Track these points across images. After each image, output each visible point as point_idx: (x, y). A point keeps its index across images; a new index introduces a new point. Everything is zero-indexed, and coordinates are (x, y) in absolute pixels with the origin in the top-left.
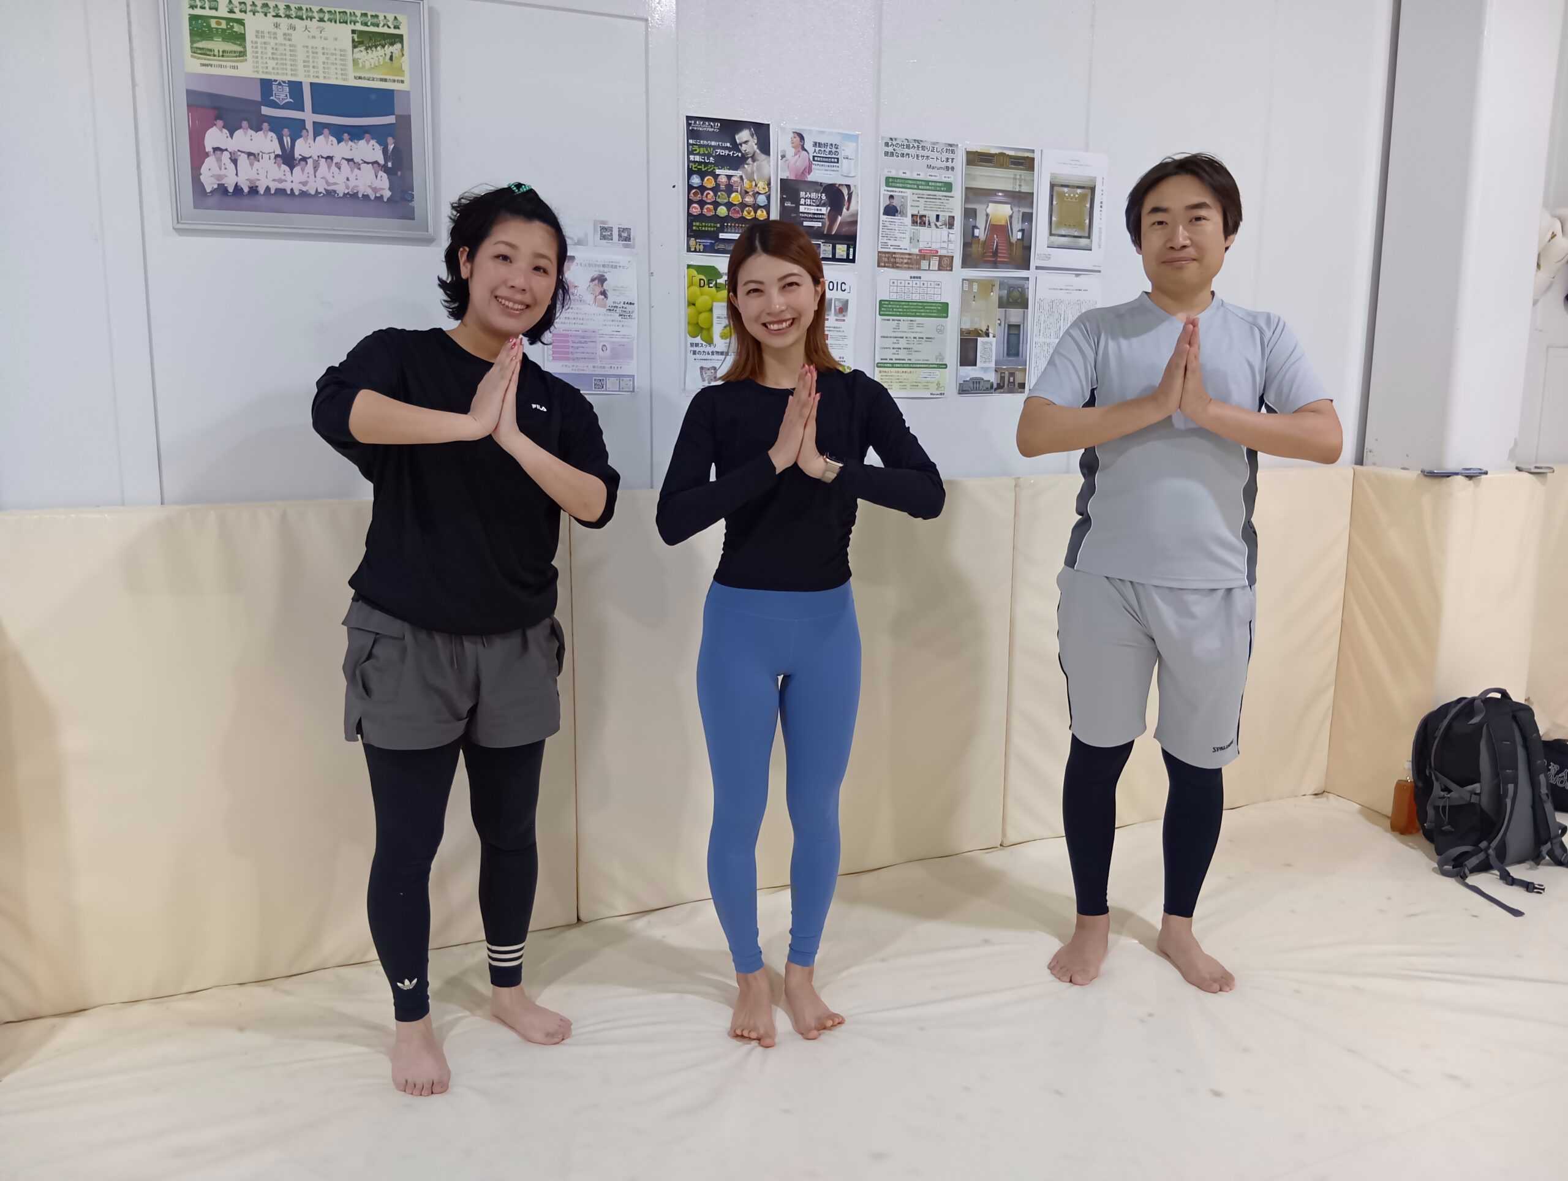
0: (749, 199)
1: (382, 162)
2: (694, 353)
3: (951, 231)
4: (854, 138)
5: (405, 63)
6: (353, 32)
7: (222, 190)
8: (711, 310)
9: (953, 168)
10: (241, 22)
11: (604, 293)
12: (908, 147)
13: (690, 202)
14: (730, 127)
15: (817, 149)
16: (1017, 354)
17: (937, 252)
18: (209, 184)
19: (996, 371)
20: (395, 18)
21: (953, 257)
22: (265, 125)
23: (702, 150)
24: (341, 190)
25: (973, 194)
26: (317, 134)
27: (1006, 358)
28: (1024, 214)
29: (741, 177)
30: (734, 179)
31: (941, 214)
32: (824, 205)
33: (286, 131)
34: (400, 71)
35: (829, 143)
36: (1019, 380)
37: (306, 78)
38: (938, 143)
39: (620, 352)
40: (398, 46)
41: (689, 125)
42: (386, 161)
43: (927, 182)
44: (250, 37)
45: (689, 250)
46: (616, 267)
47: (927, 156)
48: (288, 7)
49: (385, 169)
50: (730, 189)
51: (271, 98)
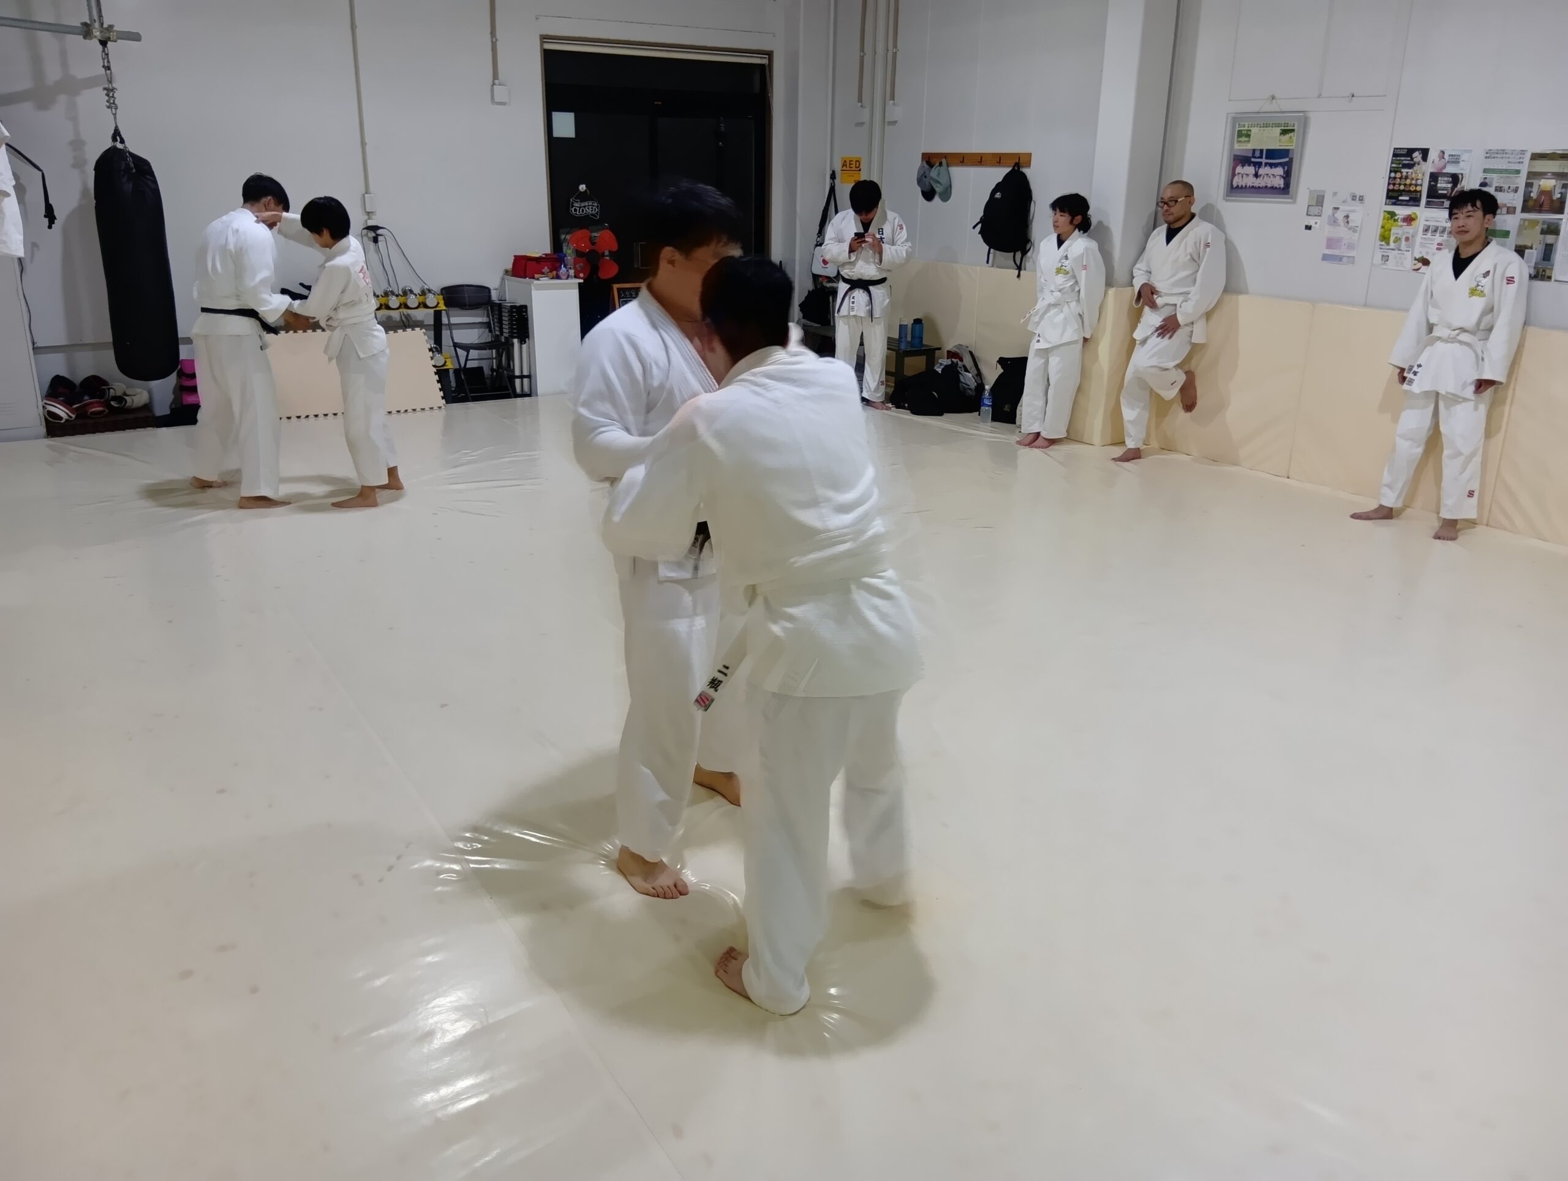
0: (1414, 182)
1: (1282, 174)
2: (1381, 248)
3: (1516, 194)
4: (1470, 151)
5: (1294, 139)
6: (1281, 130)
7: (1238, 186)
8: (1390, 230)
9: (1522, 162)
10: (1250, 130)
11: (1348, 222)
12: (1497, 153)
13: (1389, 184)
14: (1410, 152)
15: (1450, 157)
16: (1549, 260)
17: (1506, 205)
18: (1235, 185)
19: (1535, 268)
20: (1294, 124)
21: (1515, 208)
22: (1252, 165)
23: (1397, 162)
24: (1269, 185)
25: (1532, 175)
26: (1265, 166)
27: (1542, 262)
28: (1563, 184)
29: (1412, 173)
30: (1409, 173)
31: (1511, 186)
32: (1448, 183)
33: (1257, 166)
34: (1293, 142)
35: (1457, 154)
36: (1548, 273)
37: (1265, 147)
38: (1514, 150)
39: (1351, 247)
40: (1292, 134)
41: (1394, 151)
42: (1284, 173)
43: (1506, 170)
44: (1252, 136)
45: (1386, 204)
46: (1353, 211)
47: (1509, 158)
48: (1264, 124)
49: (1283, 177)
50: (1407, 178)
51: (1255, 155)
